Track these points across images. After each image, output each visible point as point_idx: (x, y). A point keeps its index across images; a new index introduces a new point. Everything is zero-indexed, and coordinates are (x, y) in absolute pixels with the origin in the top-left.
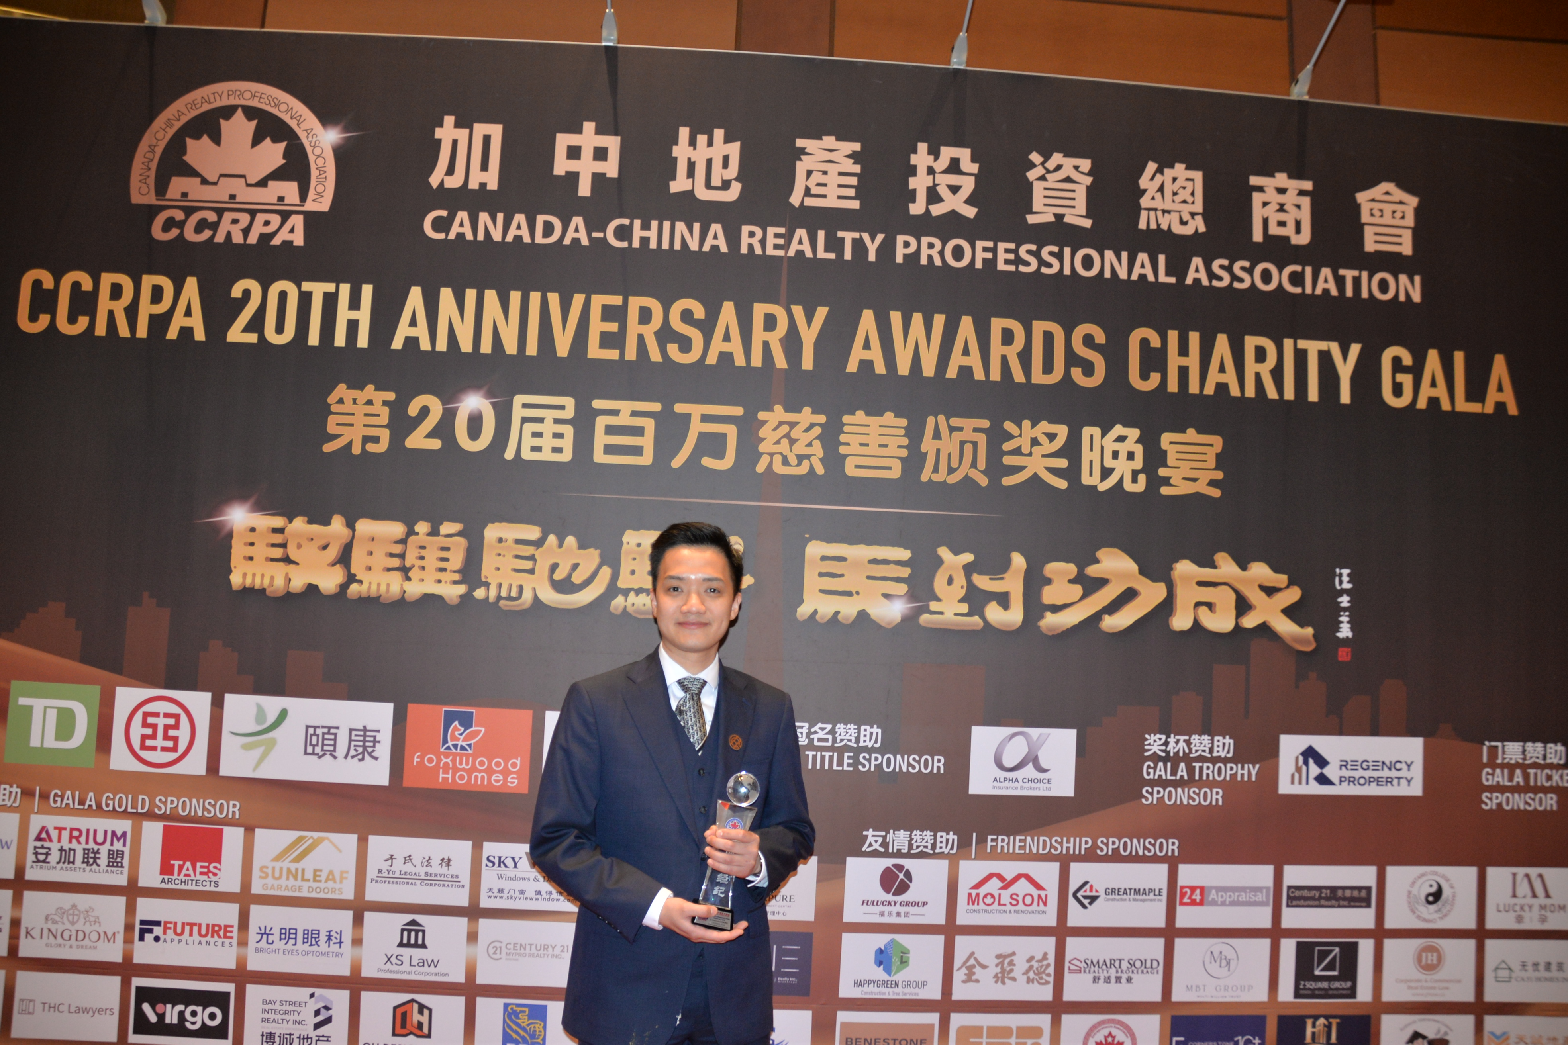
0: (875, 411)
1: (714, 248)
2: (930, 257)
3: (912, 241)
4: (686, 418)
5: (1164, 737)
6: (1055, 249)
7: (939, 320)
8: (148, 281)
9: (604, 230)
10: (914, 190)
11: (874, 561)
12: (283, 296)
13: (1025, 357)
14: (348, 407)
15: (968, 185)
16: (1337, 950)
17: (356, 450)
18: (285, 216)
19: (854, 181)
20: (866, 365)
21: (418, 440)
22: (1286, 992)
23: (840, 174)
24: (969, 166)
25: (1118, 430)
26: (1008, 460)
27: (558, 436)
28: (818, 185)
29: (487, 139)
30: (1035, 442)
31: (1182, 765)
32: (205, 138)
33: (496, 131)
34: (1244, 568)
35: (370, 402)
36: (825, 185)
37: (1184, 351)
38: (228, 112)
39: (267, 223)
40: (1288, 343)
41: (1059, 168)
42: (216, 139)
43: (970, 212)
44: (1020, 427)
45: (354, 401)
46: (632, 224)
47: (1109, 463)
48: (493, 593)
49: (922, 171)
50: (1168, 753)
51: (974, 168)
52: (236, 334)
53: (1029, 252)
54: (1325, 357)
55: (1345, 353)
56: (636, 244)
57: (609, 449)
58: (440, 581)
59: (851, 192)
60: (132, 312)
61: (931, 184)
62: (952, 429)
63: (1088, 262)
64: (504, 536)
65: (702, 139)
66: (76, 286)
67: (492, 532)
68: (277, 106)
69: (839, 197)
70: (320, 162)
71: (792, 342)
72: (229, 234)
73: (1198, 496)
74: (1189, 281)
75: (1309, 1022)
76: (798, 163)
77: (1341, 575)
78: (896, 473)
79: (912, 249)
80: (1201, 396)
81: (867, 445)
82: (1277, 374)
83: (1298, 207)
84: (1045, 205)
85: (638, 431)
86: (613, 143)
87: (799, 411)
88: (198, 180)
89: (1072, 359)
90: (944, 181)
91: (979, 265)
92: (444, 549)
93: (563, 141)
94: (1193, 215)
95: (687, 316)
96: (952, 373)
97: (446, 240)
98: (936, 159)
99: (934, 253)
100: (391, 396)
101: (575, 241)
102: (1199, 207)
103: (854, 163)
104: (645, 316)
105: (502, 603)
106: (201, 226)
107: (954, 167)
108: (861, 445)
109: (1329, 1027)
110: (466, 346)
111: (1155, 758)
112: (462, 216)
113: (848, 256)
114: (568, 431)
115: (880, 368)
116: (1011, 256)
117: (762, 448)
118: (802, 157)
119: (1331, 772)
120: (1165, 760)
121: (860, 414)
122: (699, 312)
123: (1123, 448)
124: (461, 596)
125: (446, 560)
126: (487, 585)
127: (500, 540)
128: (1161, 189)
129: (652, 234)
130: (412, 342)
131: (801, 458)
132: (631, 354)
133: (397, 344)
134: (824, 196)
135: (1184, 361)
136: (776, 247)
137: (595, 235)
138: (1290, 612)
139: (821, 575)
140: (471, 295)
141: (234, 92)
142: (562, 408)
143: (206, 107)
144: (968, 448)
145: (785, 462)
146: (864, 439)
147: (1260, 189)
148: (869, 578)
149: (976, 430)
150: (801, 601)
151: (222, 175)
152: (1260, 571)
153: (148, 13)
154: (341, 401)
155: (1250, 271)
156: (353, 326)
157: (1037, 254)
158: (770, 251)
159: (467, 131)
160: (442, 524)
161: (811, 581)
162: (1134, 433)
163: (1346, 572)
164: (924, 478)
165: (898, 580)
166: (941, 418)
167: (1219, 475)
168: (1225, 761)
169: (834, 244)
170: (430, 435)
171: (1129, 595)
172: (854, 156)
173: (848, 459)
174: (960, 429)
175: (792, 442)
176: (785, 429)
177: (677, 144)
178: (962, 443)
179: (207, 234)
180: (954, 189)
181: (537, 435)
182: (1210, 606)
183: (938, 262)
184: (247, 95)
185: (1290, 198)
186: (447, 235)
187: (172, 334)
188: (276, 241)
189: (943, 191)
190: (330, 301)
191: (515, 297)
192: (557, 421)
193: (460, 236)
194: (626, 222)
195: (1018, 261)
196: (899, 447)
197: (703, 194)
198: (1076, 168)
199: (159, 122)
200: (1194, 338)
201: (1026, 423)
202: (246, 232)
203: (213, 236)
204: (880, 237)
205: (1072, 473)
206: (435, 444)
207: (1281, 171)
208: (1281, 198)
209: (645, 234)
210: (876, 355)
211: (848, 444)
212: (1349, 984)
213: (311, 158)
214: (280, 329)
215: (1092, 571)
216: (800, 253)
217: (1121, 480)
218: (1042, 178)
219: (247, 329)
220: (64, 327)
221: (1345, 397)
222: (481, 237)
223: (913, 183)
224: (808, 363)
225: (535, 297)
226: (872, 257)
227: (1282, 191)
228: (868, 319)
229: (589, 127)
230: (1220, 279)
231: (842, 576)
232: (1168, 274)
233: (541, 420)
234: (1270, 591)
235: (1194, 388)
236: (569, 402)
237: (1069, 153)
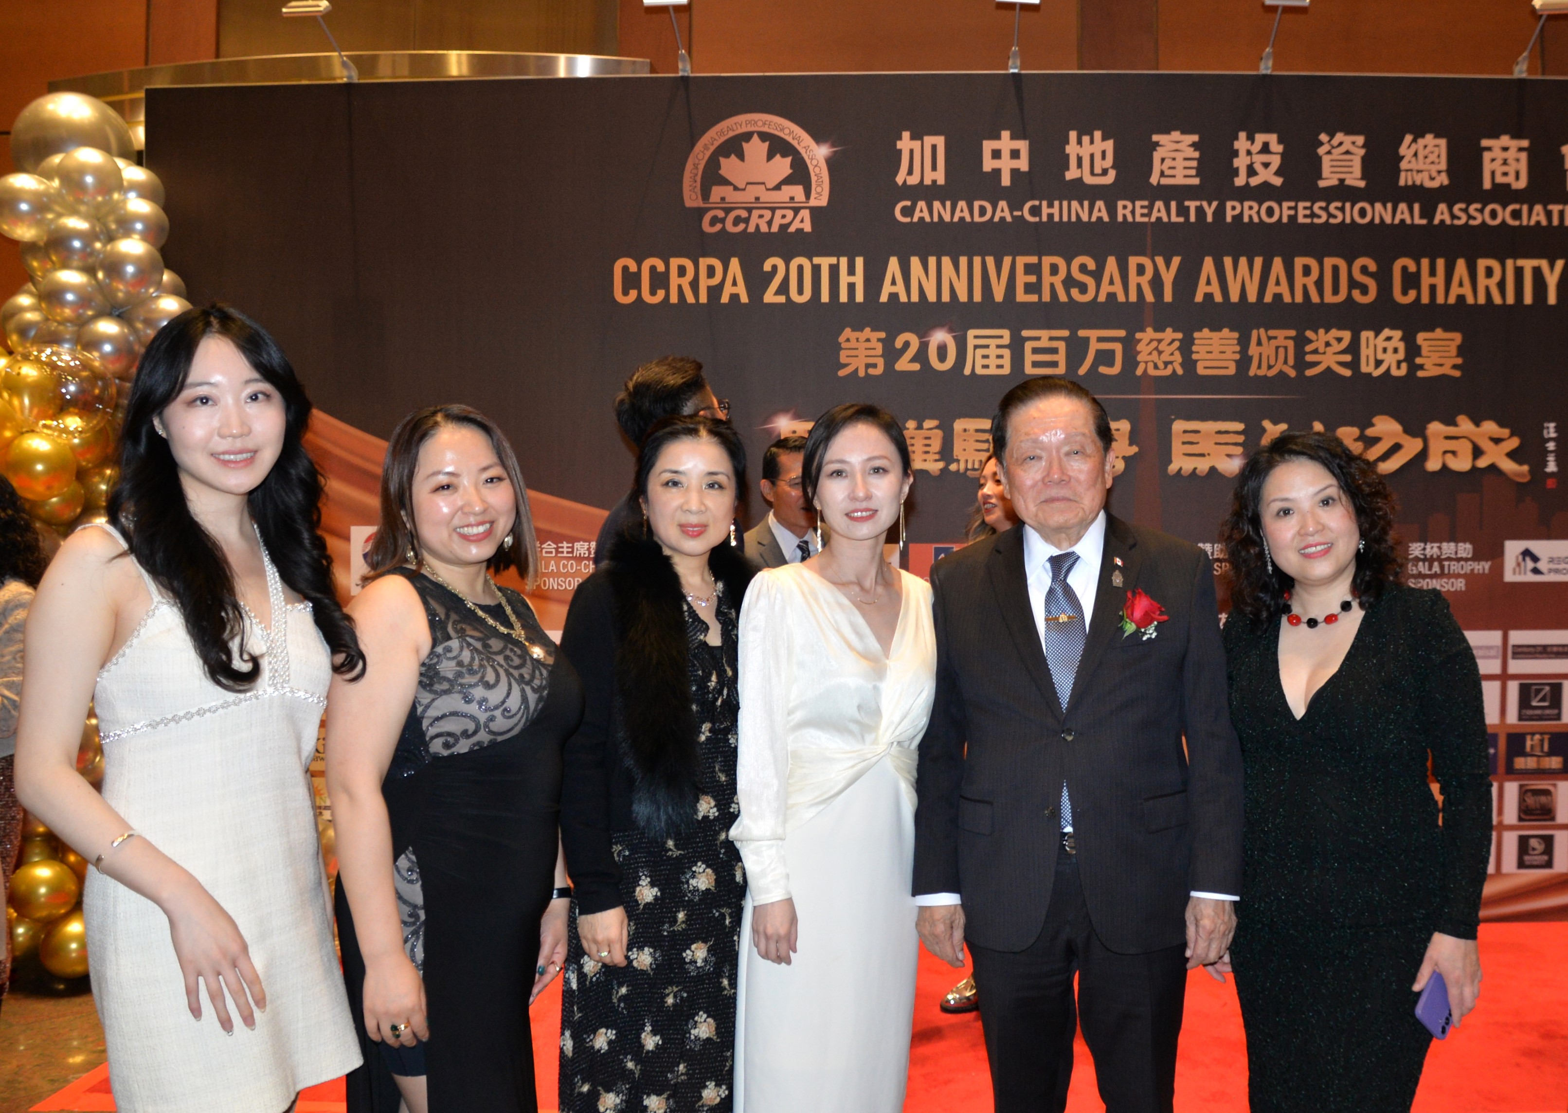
0: (1216, 328)
1: (1100, 219)
2: (1250, 217)
3: (1237, 204)
4: (1087, 340)
5: (1422, 545)
6: (1339, 204)
7: (1258, 261)
8: (704, 262)
9: (1021, 210)
10: (1237, 169)
11: (1219, 432)
12: (800, 268)
13: (1319, 284)
14: (853, 344)
15: (1276, 161)
16: (1547, 688)
17: (861, 373)
18: (796, 210)
19: (1194, 164)
20: (1209, 296)
21: (904, 364)
22: (1512, 717)
23: (1185, 159)
24: (1277, 147)
25: (1387, 332)
26: (1309, 358)
27: (1000, 357)
28: (1170, 168)
29: (934, 148)
30: (1328, 344)
31: (1436, 564)
32: (733, 156)
33: (940, 141)
34: (1477, 424)
35: (868, 340)
36: (1174, 168)
37: (1433, 273)
38: (747, 136)
39: (784, 217)
40: (1509, 263)
41: (1341, 144)
42: (741, 157)
43: (1278, 181)
44: (1316, 333)
45: (857, 339)
46: (1041, 204)
47: (1380, 356)
48: (962, 467)
49: (1242, 153)
50: (1425, 555)
51: (1280, 148)
52: (770, 297)
53: (1321, 208)
54: (1537, 271)
55: (1552, 266)
56: (1045, 218)
57: (1035, 364)
58: (925, 460)
59: (1193, 172)
60: (695, 285)
61: (1249, 163)
62: (1270, 338)
63: (1363, 213)
64: (967, 427)
65: (1086, 139)
66: (653, 269)
67: (959, 425)
68: (782, 130)
69: (1185, 176)
70: (817, 170)
71: (1157, 283)
72: (757, 226)
73: (1444, 377)
74: (1436, 221)
75: (1528, 738)
76: (1155, 153)
77: (1548, 428)
78: (1232, 370)
79: (1237, 211)
80: (1445, 305)
81: (1211, 352)
82: (1502, 285)
83: (1518, 160)
84: (1332, 172)
85: (1054, 351)
86: (1023, 146)
87: (1163, 330)
88: (732, 187)
89: (1353, 284)
90: (1259, 159)
91: (1285, 220)
92: (927, 438)
93: (988, 146)
94: (1439, 172)
95: (1083, 268)
96: (1268, 298)
97: (911, 223)
98: (1253, 143)
99: (1253, 213)
100: (883, 335)
101: (1003, 219)
102: (1443, 166)
103: (1195, 150)
104: (1054, 270)
105: (969, 473)
106: (737, 221)
107: (1266, 149)
108: (1208, 352)
109: (1542, 741)
110: (932, 297)
111: (1417, 559)
112: (922, 204)
113: (1193, 218)
114: (1007, 353)
115: (1218, 298)
116: (1308, 212)
117: (1139, 358)
118: (1158, 148)
119: (1541, 565)
120: (1424, 560)
121: (1206, 331)
122: (1091, 265)
123: (1390, 345)
124: (941, 470)
125: (929, 445)
126: (958, 461)
127: (965, 430)
128: (1415, 155)
129: (1055, 210)
130: (894, 296)
131: (1166, 364)
132: (1046, 297)
133: (884, 298)
134: (1174, 176)
135: (1433, 281)
136: (1143, 215)
137: (1016, 213)
138: (1512, 455)
139: (1184, 443)
140: (932, 261)
141: (750, 122)
142: (1001, 337)
143: (731, 134)
144: (1282, 351)
145: (1156, 367)
146: (1208, 348)
147: (1489, 149)
148: (1216, 444)
149: (1286, 338)
150: (1170, 462)
151: (748, 183)
152: (1490, 427)
153: (680, 66)
154: (848, 340)
155: (1481, 211)
156: (851, 287)
157: (1326, 209)
158: (1138, 219)
159: (919, 142)
160: (924, 421)
161: (1177, 448)
162: (1397, 334)
163: (1552, 425)
164: (1252, 373)
165: (1236, 444)
166: (1262, 331)
167: (1459, 361)
168: (1466, 560)
169: (1183, 211)
170: (912, 360)
171: (1396, 448)
172: (1194, 145)
173: (1199, 364)
174: (1275, 338)
175: (1160, 353)
176: (1155, 344)
177: (1068, 143)
178: (1277, 348)
179: (742, 226)
180: (1266, 165)
181: (985, 357)
182: (1454, 453)
183: (1256, 219)
184: (760, 123)
185: (1511, 154)
186: (912, 219)
187: (725, 299)
188: (792, 229)
189: (1258, 167)
190: (834, 270)
191: (963, 261)
192: (998, 347)
193: (921, 219)
194: (1037, 203)
195: (1313, 215)
196: (1234, 352)
197: (1089, 180)
198: (1354, 143)
199: (699, 146)
200: (1440, 263)
201: (1321, 331)
202: (770, 223)
203: (746, 228)
204: (1215, 204)
205: (1354, 365)
206: (916, 367)
207: (1505, 133)
208: (1505, 155)
209: (1050, 211)
210: (1215, 289)
211: (1198, 352)
212: (1556, 711)
213: (811, 168)
214: (800, 292)
215: (1370, 432)
216: (1159, 219)
217: (1388, 369)
218: (1329, 153)
219: (778, 292)
220: (647, 298)
221: (1552, 299)
222: (936, 219)
223: (1236, 162)
224: (1168, 297)
225: (977, 260)
226: (1210, 219)
227: (1505, 149)
228: (1208, 264)
229: (1006, 134)
230: (1459, 218)
231: (1198, 443)
232: (1422, 216)
233: (987, 347)
234: (1497, 441)
235: (1440, 300)
236: (1006, 333)
237: (1348, 132)
